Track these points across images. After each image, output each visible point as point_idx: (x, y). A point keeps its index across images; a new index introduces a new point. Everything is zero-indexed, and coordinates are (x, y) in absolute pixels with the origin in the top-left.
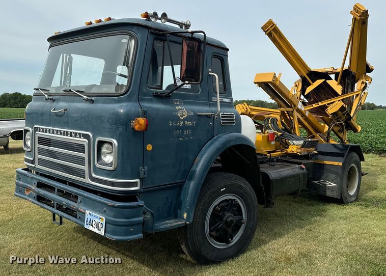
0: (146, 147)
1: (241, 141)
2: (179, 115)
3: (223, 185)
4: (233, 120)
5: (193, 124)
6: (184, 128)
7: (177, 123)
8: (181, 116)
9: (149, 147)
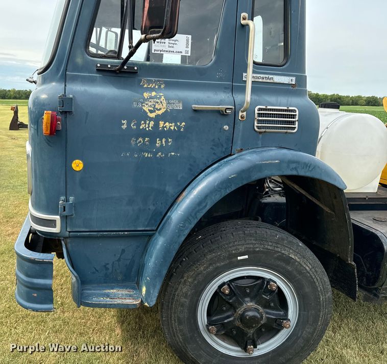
0: (71, 163)
1: (296, 169)
2: (146, 108)
3: (242, 249)
4: (293, 123)
5: (179, 128)
6: (156, 134)
7: (138, 125)
8: (151, 112)
9: (77, 165)
